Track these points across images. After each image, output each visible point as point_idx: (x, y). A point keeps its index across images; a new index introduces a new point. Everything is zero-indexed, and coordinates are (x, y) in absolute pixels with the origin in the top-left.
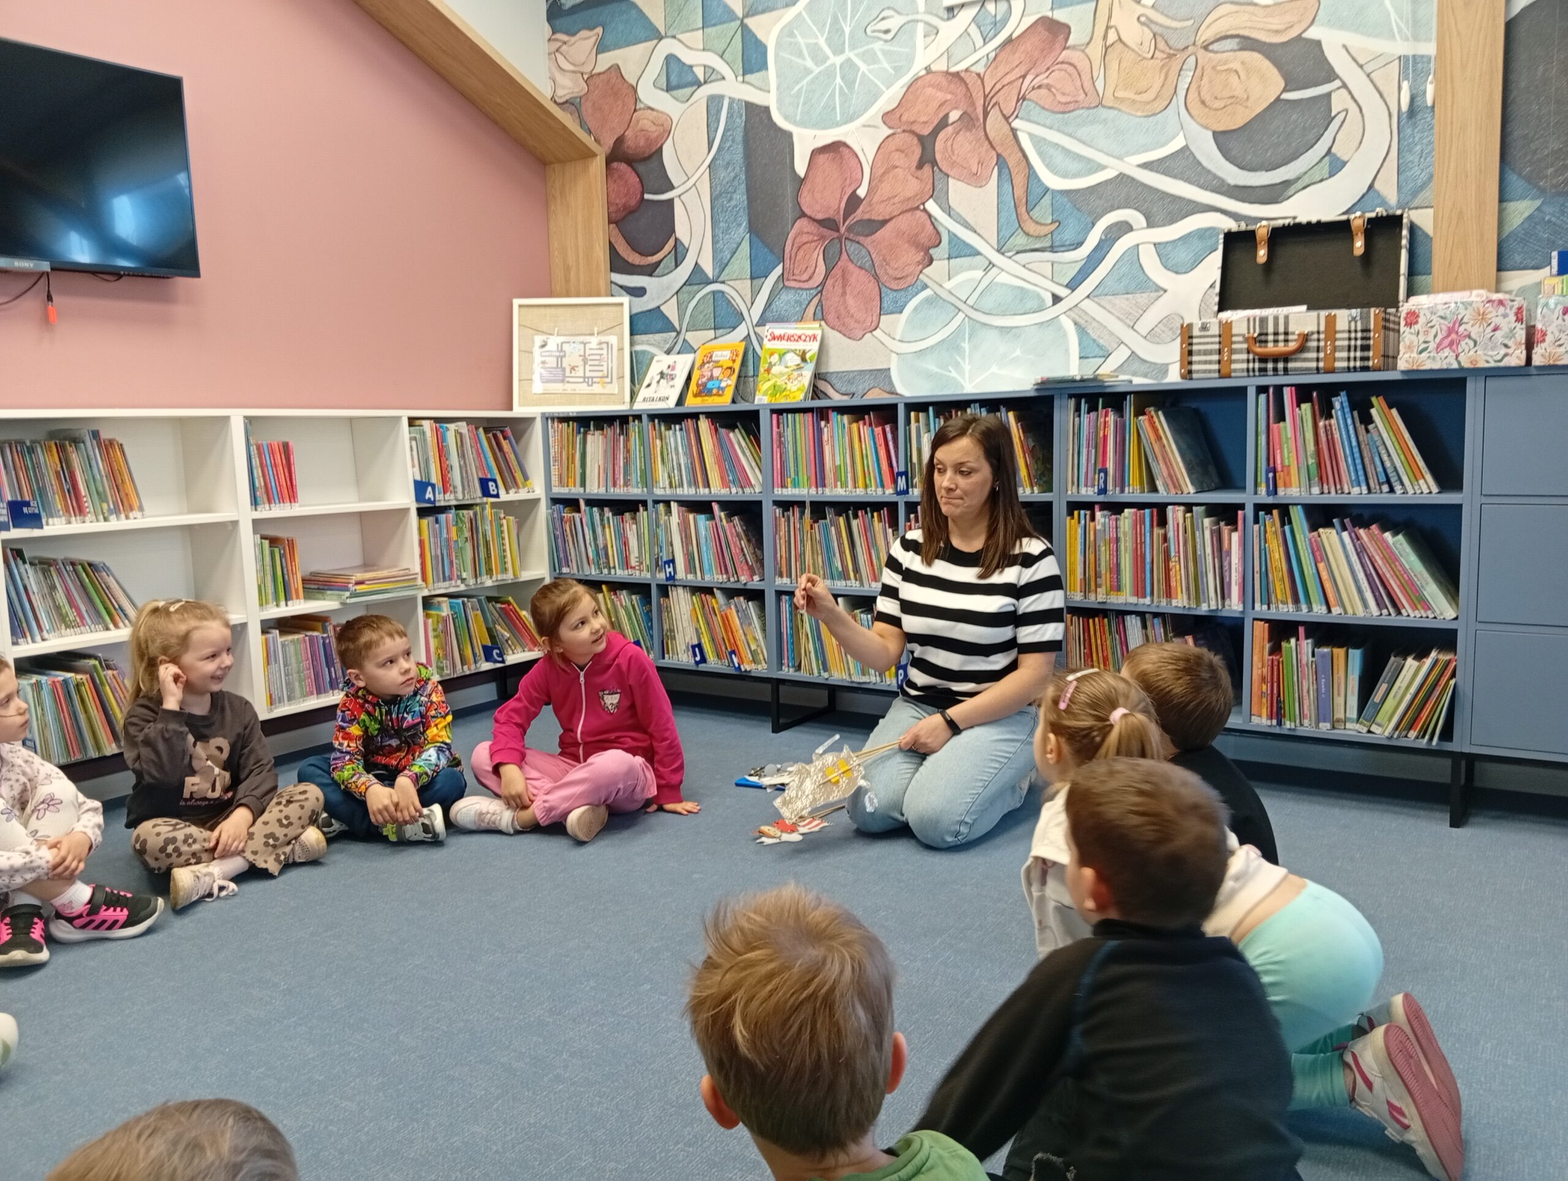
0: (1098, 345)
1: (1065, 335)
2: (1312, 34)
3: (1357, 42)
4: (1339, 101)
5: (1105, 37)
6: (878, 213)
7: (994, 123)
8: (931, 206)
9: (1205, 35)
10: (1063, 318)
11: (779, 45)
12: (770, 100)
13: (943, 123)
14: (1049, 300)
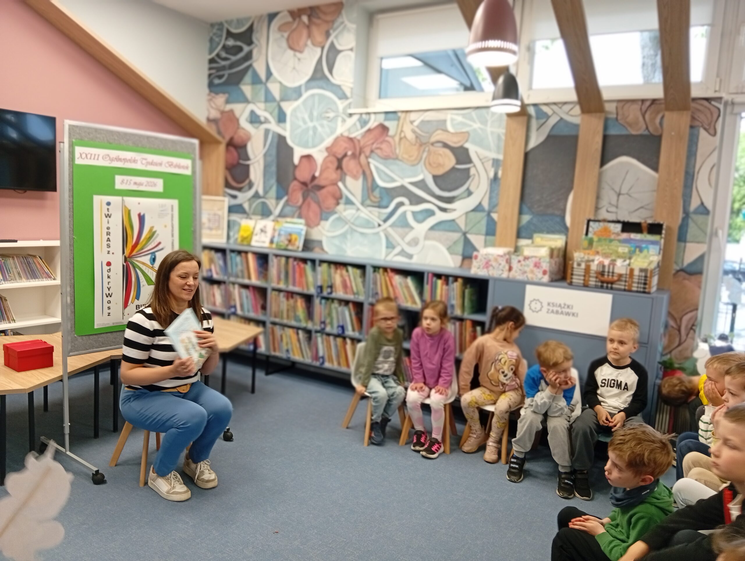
0: (392, 244)
1: (381, 239)
2: (467, 145)
3: (481, 151)
4: (473, 171)
5: (400, 134)
6: (322, 183)
7: (362, 158)
8: (340, 184)
9: (433, 139)
10: (381, 232)
11: (292, 115)
12: (287, 134)
13: (345, 155)
14: (376, 225)
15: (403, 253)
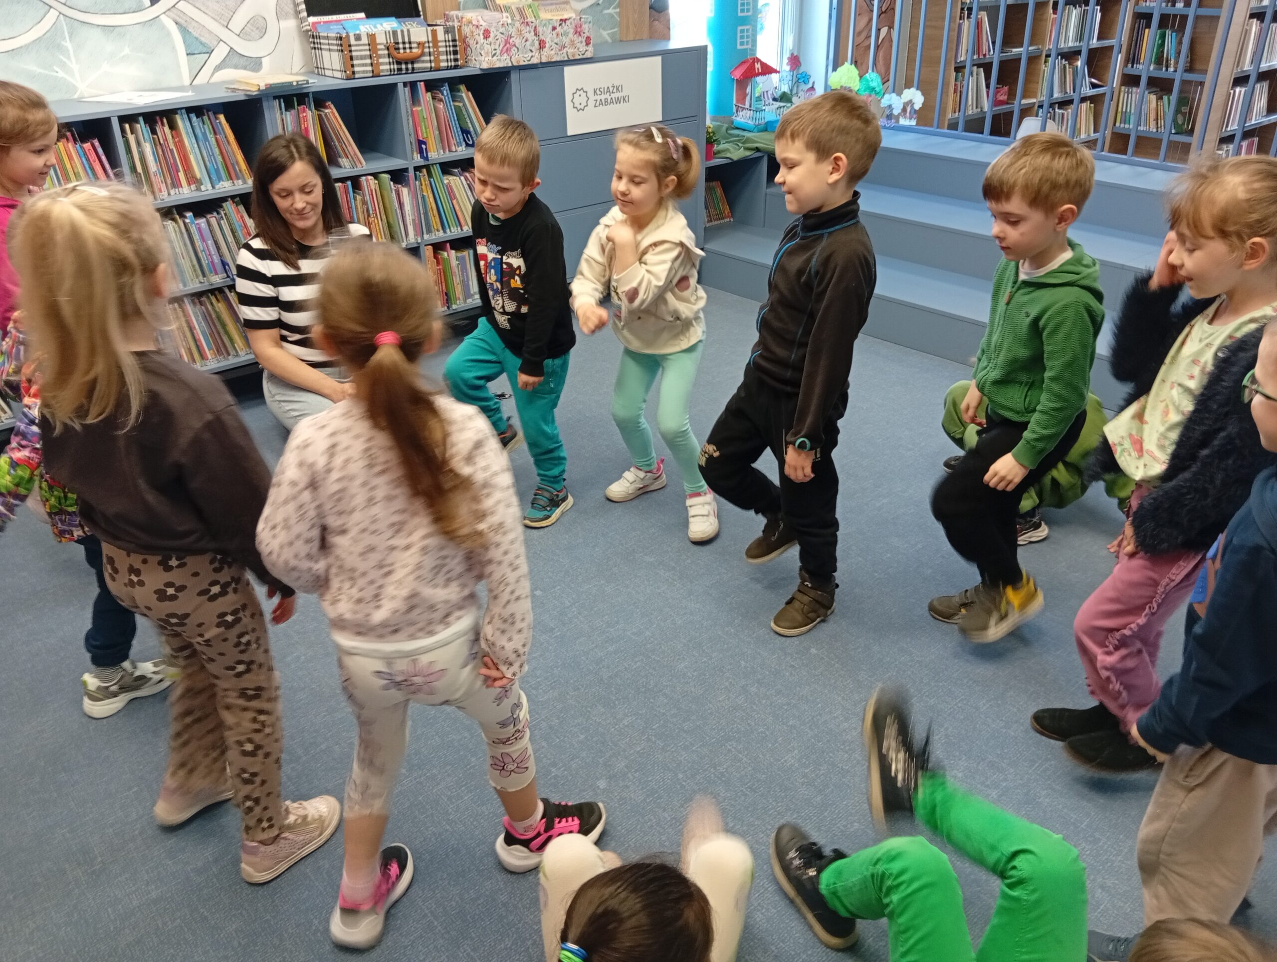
0: (201, 43)
1: (169, 34)
10: (163, 17)
15: (234, 58)
